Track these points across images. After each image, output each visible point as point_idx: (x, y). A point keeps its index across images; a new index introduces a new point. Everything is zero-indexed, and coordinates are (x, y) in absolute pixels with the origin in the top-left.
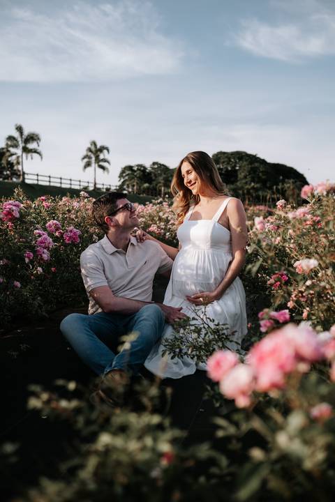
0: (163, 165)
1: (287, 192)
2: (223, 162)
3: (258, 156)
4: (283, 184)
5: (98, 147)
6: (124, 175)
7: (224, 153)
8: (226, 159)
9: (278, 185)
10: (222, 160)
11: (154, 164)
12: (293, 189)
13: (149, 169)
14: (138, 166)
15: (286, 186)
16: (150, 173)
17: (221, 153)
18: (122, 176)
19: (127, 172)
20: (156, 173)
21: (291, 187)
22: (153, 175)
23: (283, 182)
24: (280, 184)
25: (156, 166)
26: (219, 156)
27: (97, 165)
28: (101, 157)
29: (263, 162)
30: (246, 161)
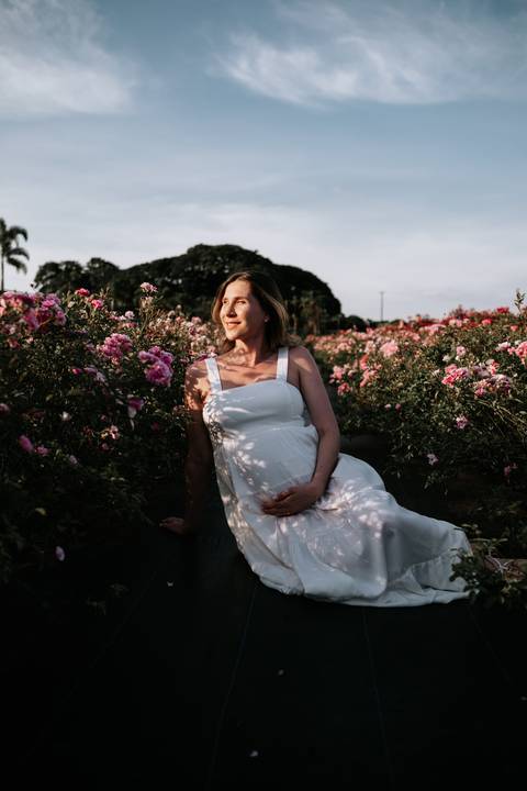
0: (108, 263)
1: (305, 310)
2: (205, 262)
3: (259, 253)
4: (299, 298)
5: (8, 229)
6: (44, 277)
7: (207, 247)
8: (209, 258)
9: (292, 299)
10: (204, 259)
11: (94, 261)
12: (313, 307)
13: (86, 269)
14: (67, 263)
15: (304, 300)
16: (87, 276)
17: (201, 247)
18: (41, 279)
19: (49, 274)
20: (98, 276)
21: (312, 303)
22: (91, 279)
23: (299, 295)
24: (295, 297)
25: (97, 265)
26: (199, 251)
27: (5, 259)
28: (13, 245)
29: (267, 262)
30: (241, 260)
